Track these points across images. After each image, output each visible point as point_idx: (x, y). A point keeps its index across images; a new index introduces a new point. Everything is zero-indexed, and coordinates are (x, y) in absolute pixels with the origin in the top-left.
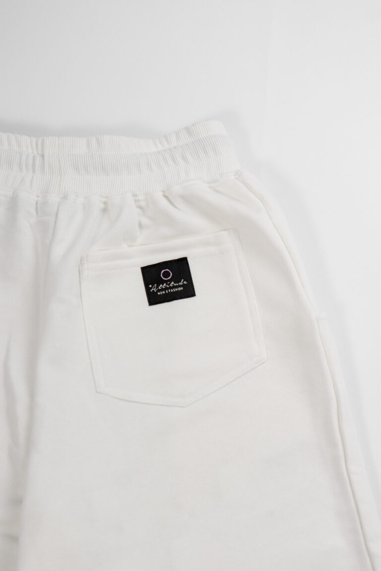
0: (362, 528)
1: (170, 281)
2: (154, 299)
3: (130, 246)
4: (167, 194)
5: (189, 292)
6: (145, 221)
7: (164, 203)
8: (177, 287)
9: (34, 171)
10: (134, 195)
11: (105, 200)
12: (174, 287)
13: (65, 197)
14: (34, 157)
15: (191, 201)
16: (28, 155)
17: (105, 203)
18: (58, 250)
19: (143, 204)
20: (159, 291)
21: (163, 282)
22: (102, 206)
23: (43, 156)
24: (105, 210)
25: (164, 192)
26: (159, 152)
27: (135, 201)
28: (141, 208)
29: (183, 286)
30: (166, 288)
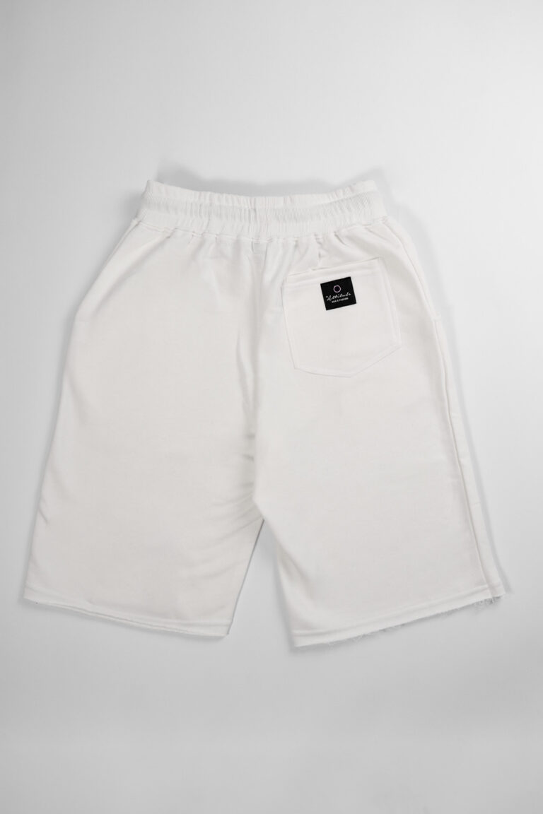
0: (457, 450)
1: (340, 293)
2: (329, 306)
3: (314, 270)
4: (337, 234)
5: (352, 301)
6: (323, 252)
7: (335, 241)
8: (344, 297)
9: (250, 222)
10: (316, 235)
11: (296, 239)
12: (342, 298)
13: (271, 240)
14: (249, 211)
15: (353, 239)
16: (245, 210)
17: (297, 241)
18: (268, 277)
19: (321, 240)
20: (333, 300)
21: (335, 294)
22: (295, 243)
23: (255, 210)
24: (296, 246)
25: (335, 232)
26: (331, 203)
27: (316, 239)
28: (320, 243)
29: (348, 296)
30: (337, 299)
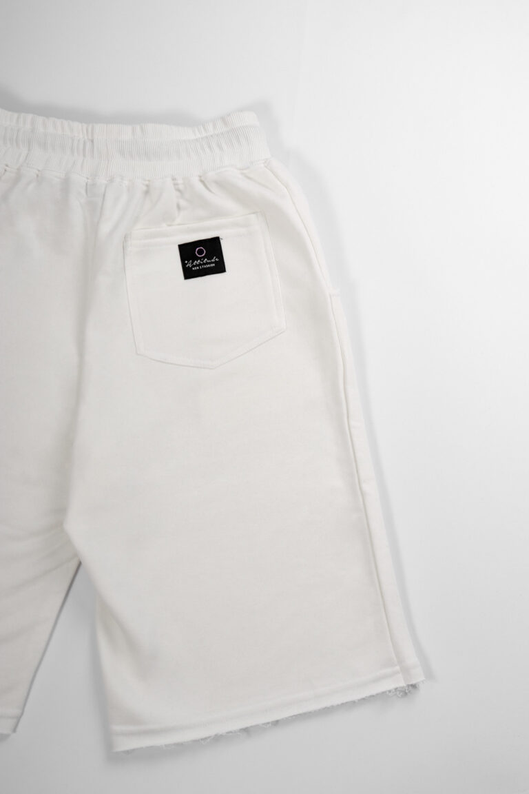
0: (357, 471)
1: (204, 258)
2: (189, 274)
3: (170, 225)
4: (203, 179)
5: (220, 268)
6: (183, 203)
7: (200, 186)
8: (210, 263)
9: (84, 156)
10: (174, 179)
11: (147, 182)
12: (207, 263)
13: (111, 180)
14: (85, 143)
15: (224, 186)
16: (79, 141)
17: (147, 186)
18: (105, 228)
19: (181, 187)
20: (194, 266)
21: (197, 259)
22: (145, 188)
23: (92, 141)
24: (147, 192)
25: (200, 177)
26: (197, 140)
27: (175, 184)
28: (179, 190)
29: (215, 262)
30: (200, 265)
